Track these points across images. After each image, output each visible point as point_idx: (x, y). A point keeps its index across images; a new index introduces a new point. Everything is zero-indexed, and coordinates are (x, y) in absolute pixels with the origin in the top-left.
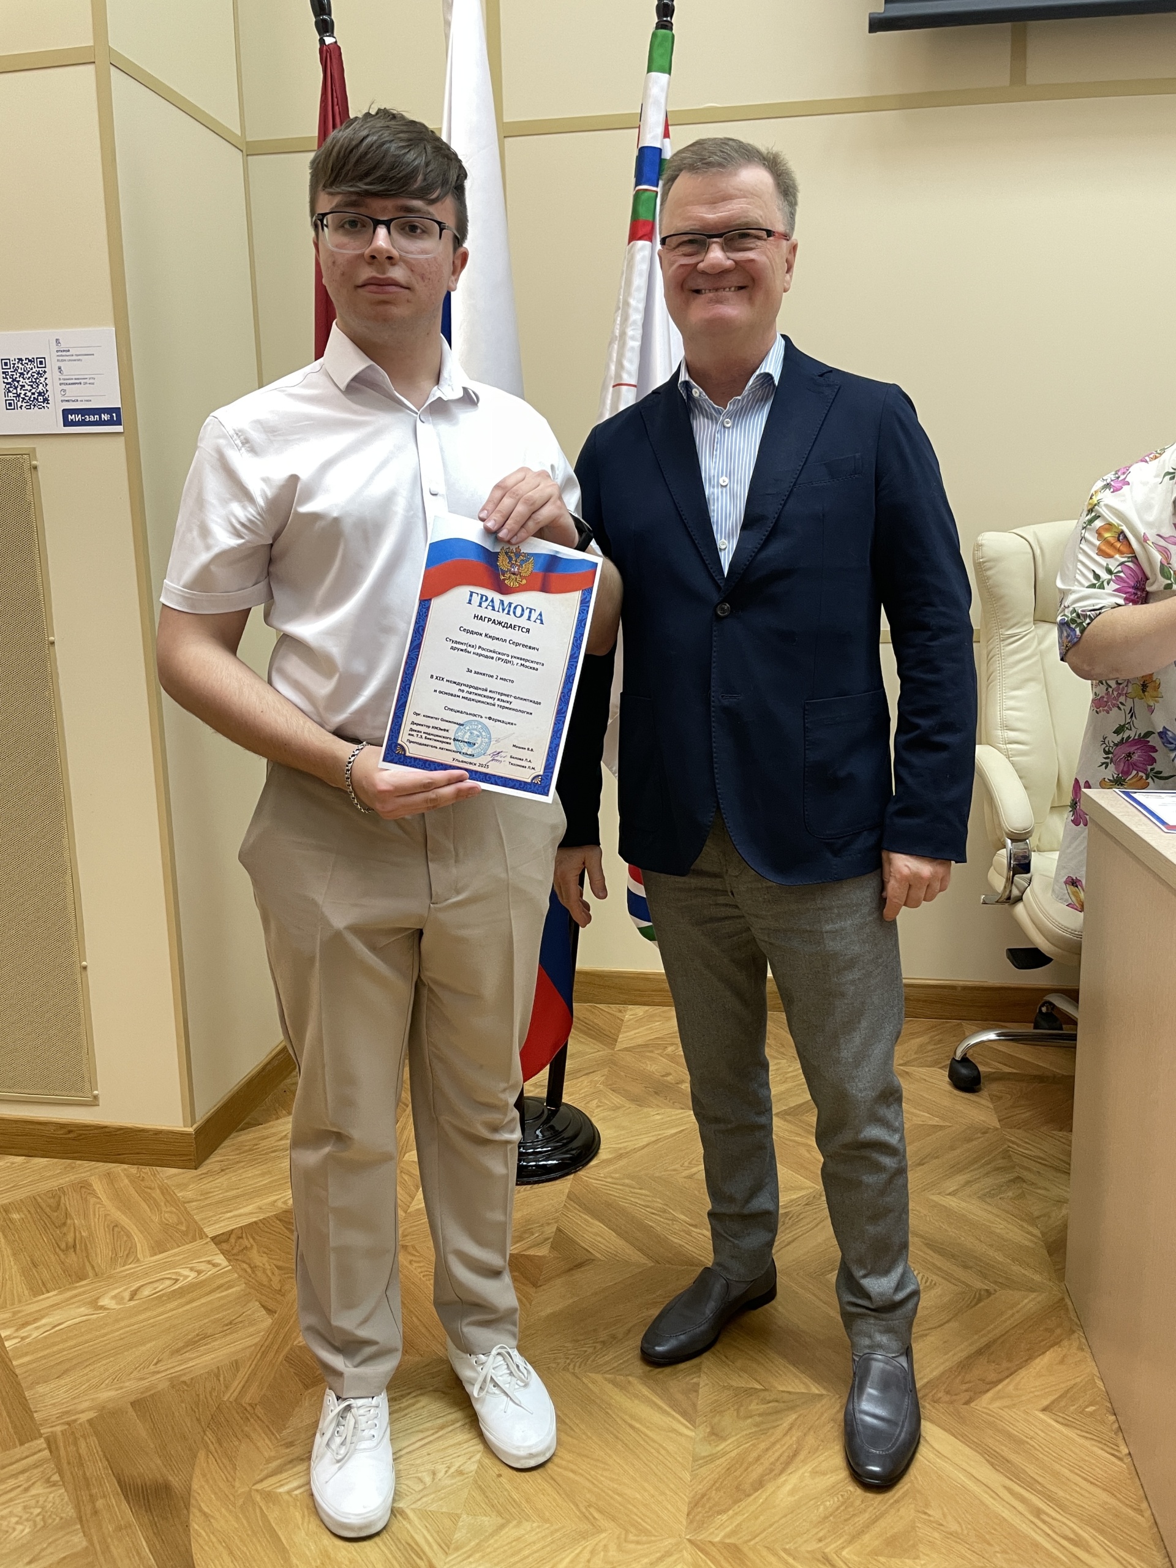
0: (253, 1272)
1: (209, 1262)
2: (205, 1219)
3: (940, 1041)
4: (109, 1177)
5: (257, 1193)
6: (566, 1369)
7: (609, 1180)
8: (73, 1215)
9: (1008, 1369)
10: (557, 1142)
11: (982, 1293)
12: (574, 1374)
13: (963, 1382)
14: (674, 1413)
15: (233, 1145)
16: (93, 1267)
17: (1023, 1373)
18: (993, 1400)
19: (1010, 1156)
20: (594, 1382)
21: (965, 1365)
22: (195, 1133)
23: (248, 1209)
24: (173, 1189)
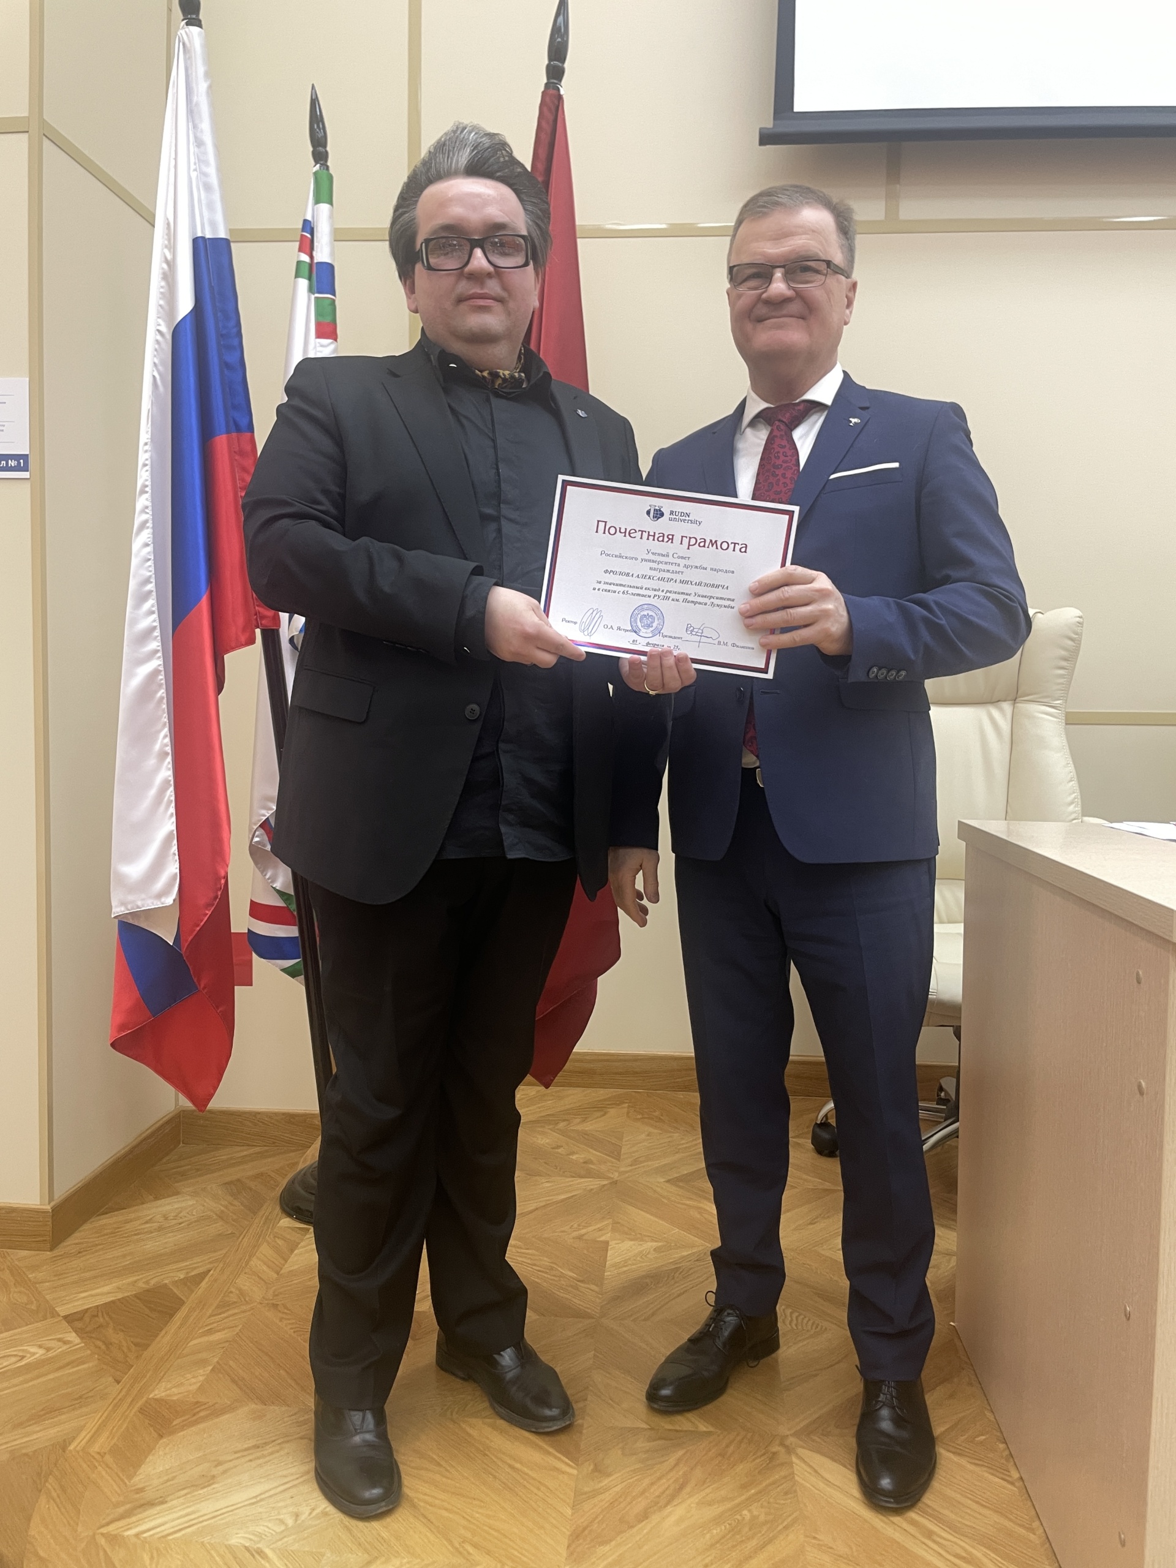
1: (59, 1340)
2: (59, 1298)
5: (116, 1274)
12: (451, 1419)
14: (557, 1453)
15: (92, 1229)
20: (473, 1427)
22: (52, 1211)
23: (106, 1289)
24: (24, 1269)
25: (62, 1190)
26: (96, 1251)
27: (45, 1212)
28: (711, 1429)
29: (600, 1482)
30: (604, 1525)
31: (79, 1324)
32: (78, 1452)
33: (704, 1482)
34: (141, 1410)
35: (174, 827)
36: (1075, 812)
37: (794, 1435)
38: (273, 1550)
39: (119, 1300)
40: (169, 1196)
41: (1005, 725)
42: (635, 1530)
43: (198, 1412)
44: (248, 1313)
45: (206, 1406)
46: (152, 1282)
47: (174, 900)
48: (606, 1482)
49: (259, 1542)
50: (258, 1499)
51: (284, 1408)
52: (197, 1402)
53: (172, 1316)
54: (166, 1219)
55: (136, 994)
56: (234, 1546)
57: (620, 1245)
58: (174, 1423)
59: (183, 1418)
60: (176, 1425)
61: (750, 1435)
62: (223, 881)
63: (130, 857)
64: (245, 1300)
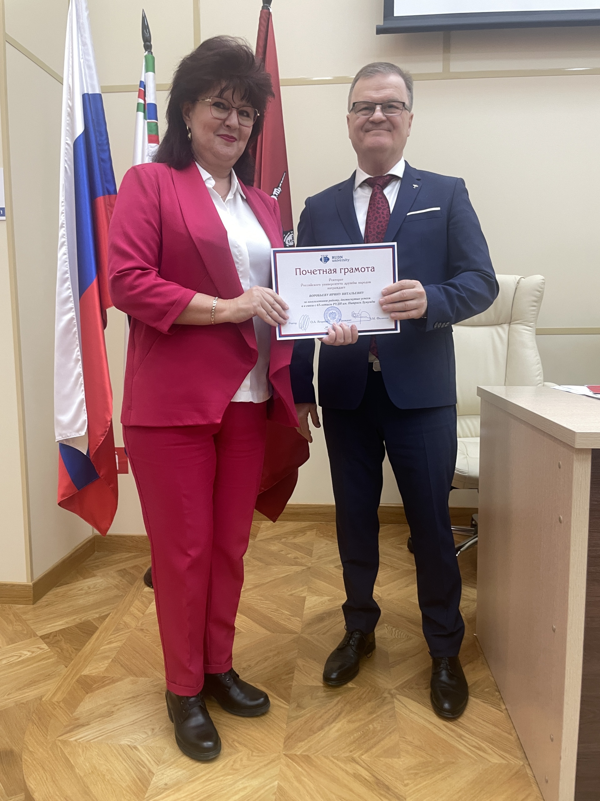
1: (38, 648)
2: (38, 627)
5: (65, 615)
15: (53, 594)
22: (33, 585)
23: (60, 623)
24: (20, 614)
25: (38, 574)
26: (56, 604)
27: (29, 586)
28: (354, 686)
29: (300, 712)
30: (302, 732)
31: (47, 640)
32: (46, 701)
33: (351, 712)
34: (77, 681)
35: (84, 397)
36: (540, 380)
37: (394, 689)
38: (141, 746)
39: (67, 628)
40: (92, 577)
41: (505, 336)
42: (316, 734)
43: (106, 681)
44: (130, 633)
45: (109, 678)
46: (83, 619)
47: (85, 433)
48: (303, 712)
49: (135, 743)
50: (135, 722)
51: (147, 679)
52: (105, 677)
53: (92, 635)
54: (89, 588)
55: (70, 479)
56: (123, 745)
57: (312, 598)
58: (94, 686)
59: (97, 685)
60: (94, 687)
61: (373, 689)
62: (109, 423)
63: (64, 412)
64: (128, 627)
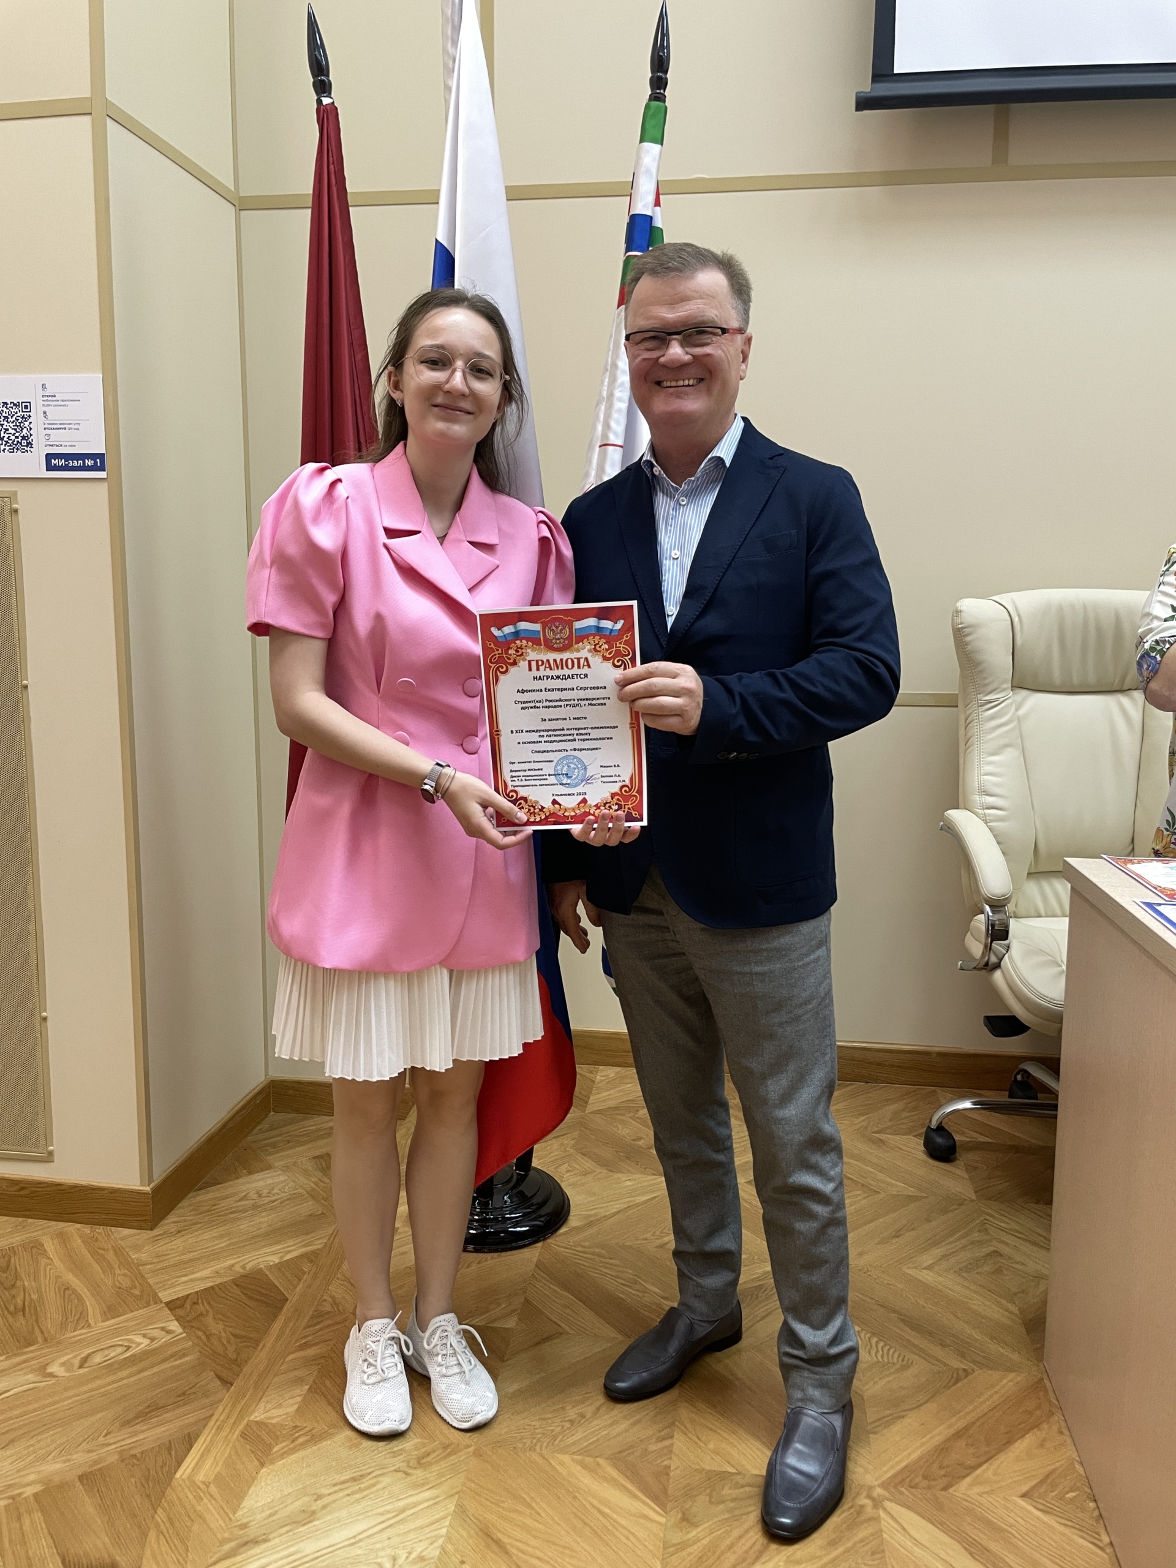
0: (209, 1340)
1: (163, 1329)
2: (161, 1282)
3: (915, 1109)
4: (62, 1237)
5: (216, 1256)
6: (532, 1449)
7: (580, 1249)
8: (23, 1276)
9: (987, 1453)
10: (526, 1208)
11: (960, 1372)
12: (541, 1455)
13: (940, 1468)
14: (643, 1497)
15: (190, 1205)
16: (42, 1332)
17: (1002, 1457)
18: (972, 1485)
19: (986, 1229)
20: (562, 1464)
21: (943, 1449)
22: (152, 1192)
23: (204, 1273)
24: (128, 1250)
25: (161, 1171)
26: (196, 1230)
27: (146, 1194)
29: (688, 1533)
31: (180, 1312)
32: (183, 1480)
34: (243, 1435)
37: (880, 1486)
39: (217, 1285)
40: (263, 1170)
43: (297, 1438)
44: (341, 1325)
45: (305, 1431)
46: (248, 1266)
48: (694, 1533)
50: (357, 1539)
52: (296, 1427)
54: (260, 1196)
59: (283, 1444)
60: (276, 1452)
